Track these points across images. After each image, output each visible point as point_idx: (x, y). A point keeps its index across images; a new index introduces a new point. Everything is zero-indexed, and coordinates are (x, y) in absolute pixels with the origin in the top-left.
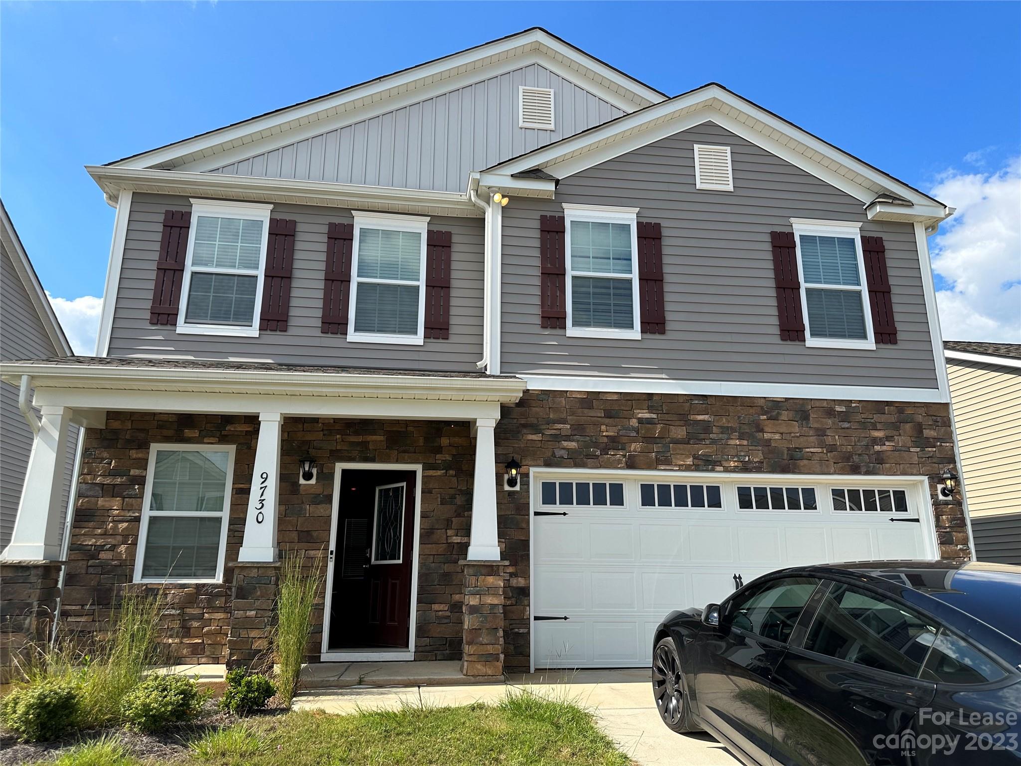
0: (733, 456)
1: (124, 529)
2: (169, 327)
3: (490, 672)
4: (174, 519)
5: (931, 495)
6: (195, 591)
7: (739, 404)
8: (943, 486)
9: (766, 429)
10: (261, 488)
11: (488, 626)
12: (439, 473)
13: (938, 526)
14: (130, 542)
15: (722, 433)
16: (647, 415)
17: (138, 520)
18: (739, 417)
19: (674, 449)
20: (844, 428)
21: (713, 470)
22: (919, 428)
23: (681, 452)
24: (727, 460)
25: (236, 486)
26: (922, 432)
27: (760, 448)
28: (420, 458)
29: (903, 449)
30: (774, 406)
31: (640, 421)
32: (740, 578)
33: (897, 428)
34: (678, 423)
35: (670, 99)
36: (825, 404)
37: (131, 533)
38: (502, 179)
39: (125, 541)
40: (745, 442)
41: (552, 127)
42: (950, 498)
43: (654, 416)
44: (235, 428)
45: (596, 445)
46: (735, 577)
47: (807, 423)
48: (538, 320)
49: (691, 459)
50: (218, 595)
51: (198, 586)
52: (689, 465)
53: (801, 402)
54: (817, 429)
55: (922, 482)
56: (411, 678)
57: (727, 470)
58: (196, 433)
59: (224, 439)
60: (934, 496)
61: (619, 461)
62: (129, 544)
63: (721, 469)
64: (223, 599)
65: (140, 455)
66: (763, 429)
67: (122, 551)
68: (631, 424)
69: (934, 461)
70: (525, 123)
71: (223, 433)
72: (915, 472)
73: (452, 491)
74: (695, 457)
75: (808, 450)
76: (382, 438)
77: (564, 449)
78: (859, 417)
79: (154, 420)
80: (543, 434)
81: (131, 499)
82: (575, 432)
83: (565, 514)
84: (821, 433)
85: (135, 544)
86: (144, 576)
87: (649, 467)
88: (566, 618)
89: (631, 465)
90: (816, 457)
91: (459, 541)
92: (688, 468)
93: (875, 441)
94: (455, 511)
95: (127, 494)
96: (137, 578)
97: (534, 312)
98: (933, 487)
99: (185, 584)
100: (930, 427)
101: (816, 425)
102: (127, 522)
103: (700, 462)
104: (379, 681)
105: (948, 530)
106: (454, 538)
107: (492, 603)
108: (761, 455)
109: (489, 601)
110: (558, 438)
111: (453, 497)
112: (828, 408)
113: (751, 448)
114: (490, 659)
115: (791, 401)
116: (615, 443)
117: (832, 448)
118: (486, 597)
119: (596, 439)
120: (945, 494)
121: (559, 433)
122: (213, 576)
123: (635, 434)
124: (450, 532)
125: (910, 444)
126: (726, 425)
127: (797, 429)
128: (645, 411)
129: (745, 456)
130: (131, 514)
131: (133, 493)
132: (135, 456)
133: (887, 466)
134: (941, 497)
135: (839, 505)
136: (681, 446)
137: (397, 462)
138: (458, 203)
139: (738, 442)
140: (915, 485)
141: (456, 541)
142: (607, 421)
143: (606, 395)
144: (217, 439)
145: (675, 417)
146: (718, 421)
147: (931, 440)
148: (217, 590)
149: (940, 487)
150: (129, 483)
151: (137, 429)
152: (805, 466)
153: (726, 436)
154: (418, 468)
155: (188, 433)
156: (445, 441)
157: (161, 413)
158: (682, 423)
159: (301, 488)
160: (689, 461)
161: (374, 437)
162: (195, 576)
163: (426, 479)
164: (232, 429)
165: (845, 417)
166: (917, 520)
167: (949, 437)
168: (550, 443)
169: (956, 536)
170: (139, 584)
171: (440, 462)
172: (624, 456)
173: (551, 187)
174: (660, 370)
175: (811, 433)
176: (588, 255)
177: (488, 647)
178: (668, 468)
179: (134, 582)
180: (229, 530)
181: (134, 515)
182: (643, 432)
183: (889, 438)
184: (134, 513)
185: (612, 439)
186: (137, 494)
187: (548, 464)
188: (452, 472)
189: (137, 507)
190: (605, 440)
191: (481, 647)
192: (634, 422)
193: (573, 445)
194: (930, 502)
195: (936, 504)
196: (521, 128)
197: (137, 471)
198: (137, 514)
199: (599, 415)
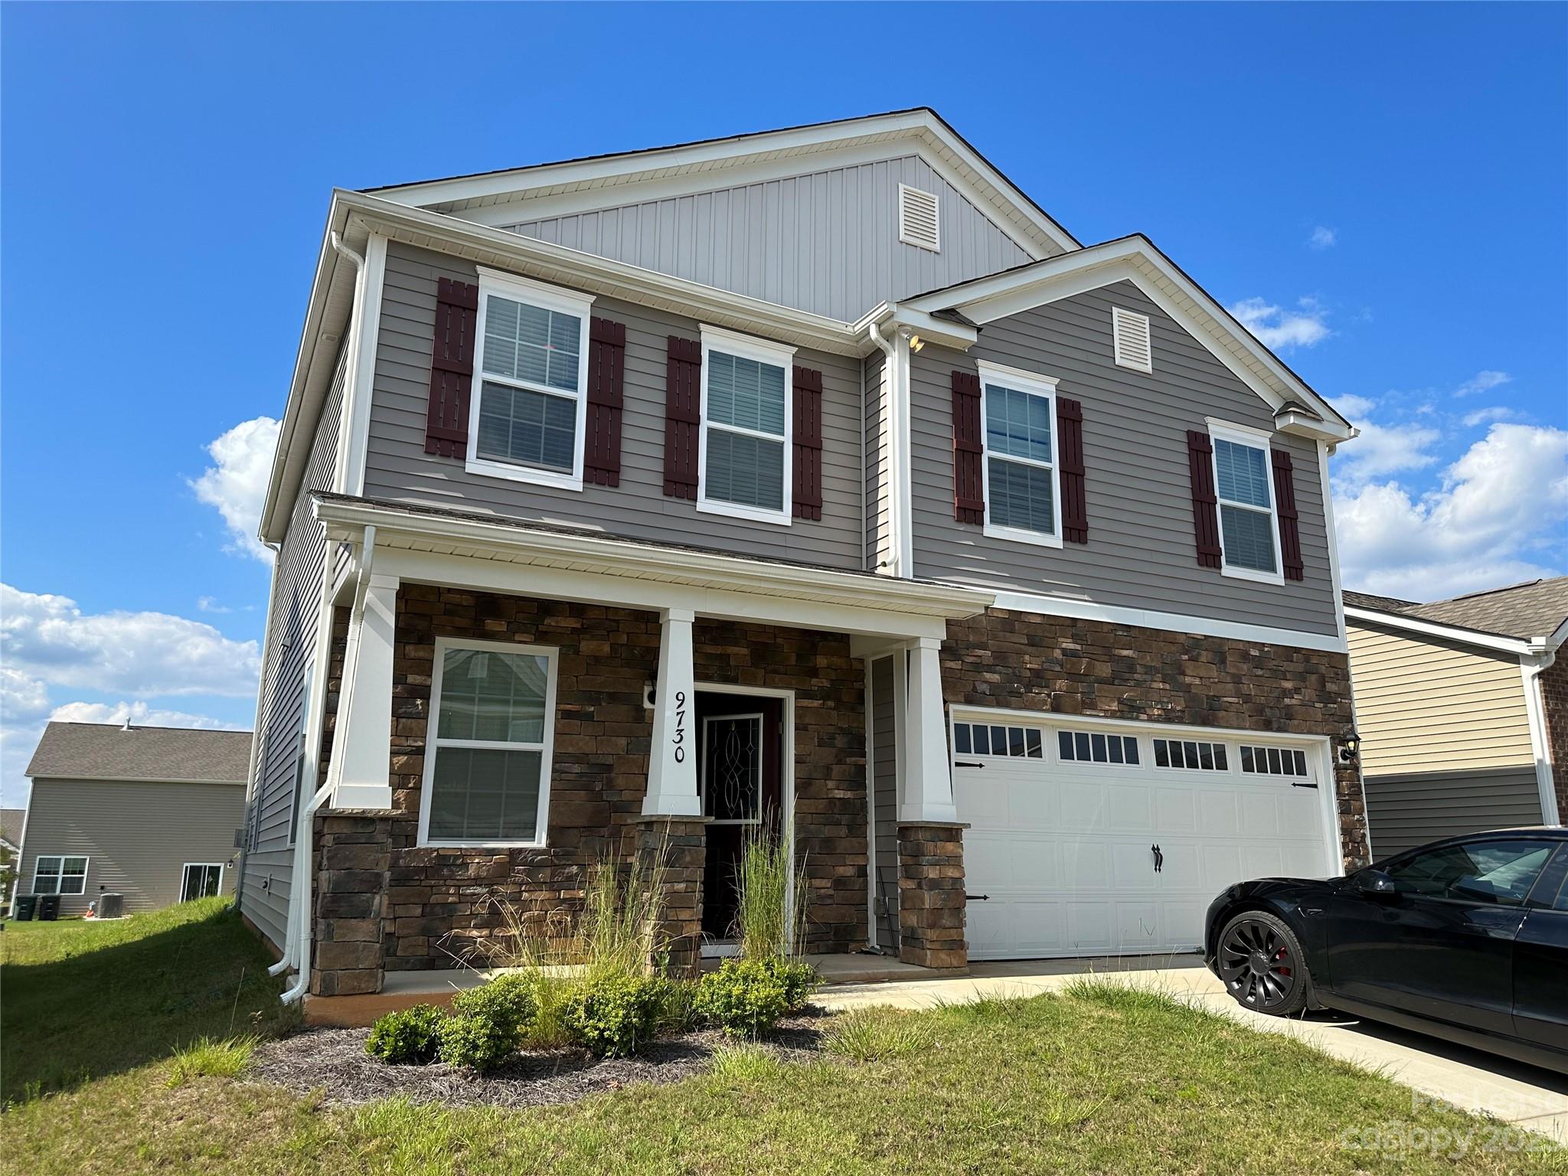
0: (1157, 703)
1: (402, 765)
2: (452, 461)
3: (955, 963)
4: (507, 754)
5: (1333, 758)
6: (508, 859)
7: (1161, 638)
8: (1342, 748)
9: (1188, 672)
10: (678, 714)
11: (950, 904)
12: (816, 703)
13: (1338, 793)
14: (411, 785)
15: (1146, 674)
16: (1072, 646)
17: (421, 751)
18: (1162, 655)
19: (1100, 690)
20: (1257, 676)
21: (1137, 719)
22: (1323, 681)
23: (1106, 694)
24: (1151, 707)
25: (562, 707)
26: (1324, 686)
27: (1181, 694)
28: (793, 682)
29: (1310, 704)
30: (1195, 644)
31: (1064, 652)
32: (1158, 849)
33: (1304, 680)
34: (1103, 658)
35: (1083, 248)
36: (1241, 646)
37: (411, 772)
38: (918, 317)
39: (404, 784)
40: (1168, 687)
41: (937, 247)
42: (1348, 762)
43: (1078, 647)
44: (557, 623)
45: (1019, 678)
46: (1153, 848)
47: (1225, 668)
48: (951, 511)
49: (1116, 704)
50: (541, 865)
51: (512, 852)
52: (1115, 711)
53: (1219, 641)
54: (1234, 675)
55: (1325, 741)
56: (870, 972)
57: (1150, 719)
58: (502, 626)
59: (542, 638)
60: (1335, 759)
61: (1045, 702)
62: (410, 788)
63: (1145, 717)
64: (548, 871)
65: (421, 654)
66: (1184, 671)
67: (399, 799)
68: (1055, 655)
69: (1336, 718)
70: (907, 236)
71: (541, 628)
72: (1319, 730)
73: (831, 729)
74: (1120, 702)
75: (1226, 699)
76: (744, 651)
77: (986, 682)
78: (1272, 664)
79: (439, 601)
80: (963, 661)
81: (410, 720)
82: (997, 662)
83: (981, 766)
84: (1237, 680)
85: (418, 788)
86: (431, 837)
87: (1076, 711)
88: (985, 898)
89: (1056, 709)
90: (1233, 708)
91: (842, 796)
92: (1113, 715)
93: (1286, 693)
94: (836, 756)
95: (404, 713)
96: (423, 841)
97: (947, 501)
98: (1334, 749)
99: (494, 849)
100: (1332, 680)
101: (1232, 670)
102: (405, 754)
103: (1125, 709)
104: (834, 976)
105: (1347, 798)
106: (836, 791)
107: (954, 876)
108: (1183, 702)
109: (950, 874)
110: (979, 667)
111: (832, 737)
112: (1243, 650)
113: (1173, 693)
114: (955, 946)
115: (1210, 639)
116: (1039, 678)
117: (1247, 699)
118: (947, 869)
119: (1019, 671)
120: (1345, 758)
121: (979, 661)
122: (532, 837)
123: (1059, 669)
124: (831, 784)
125: (1315, 698)
126: (1149, 664)
127: (1215, 674)
128: (1069, 640)
129: (1168, 703)
130: (410, 742)
131: (414, 710)
132: (413, 655)
133: (1296, 722)
134: (1341, 761)
135: (1248, 767)
136: (1105, 687)
137: (765, 685)
138: (839, 335)
139: (1161, 686)
140: (1313, 745)
141: (838, 796)
142: (1030, 649)
143: (1030, 617)
144: (533, 637)
145: (1099, 651)
146: (1142, 658)
147: (1333, 695)
148: (539, 858)
149: (1340, 748)
150: (406, 696)
151: (415, 614)
152: (1223, 717)
153: (1148, 677)
154: (789, 696)
155: (491, 624)
156: (821, 661)
157: (449, 590)
158: (1106, 658)
159: (647, 713)
160: (1114, 706)
161: (737, 648)
162: (507, 837)
163: (801, 712)
164: (553, 624)
165: (1258, 663)
166: (1315, 786)
167: (1347, 693)
168: (971, 673)
169: (1354, 804)
170: (426, 849)
171: (816, 688)
172: (1049, 695)
173: (972, 337)
174: (1082, 590)
175: (1228, 679)
176: (1003, 431)
177: (951, 930)
178: (1094, 713)
179: (418, 846)
180: (554, 771)
181: (416, 744)
182: (1069, 666)
183: (1297, 690)
184: (416, 741)
185: (1037, 674)
186: (419, 713)
187: (969, 701)
188: (831, 704)
189: (419, 733)
190: (1028, 674)
191: (944, 932)
192: (1057, 653)
193: (996, 678)
194: (1331, 766)
195: (1338, 768)
196: (901, 242)
197: (419, 677)
198: (421, 744)
199: (1022, 642)
